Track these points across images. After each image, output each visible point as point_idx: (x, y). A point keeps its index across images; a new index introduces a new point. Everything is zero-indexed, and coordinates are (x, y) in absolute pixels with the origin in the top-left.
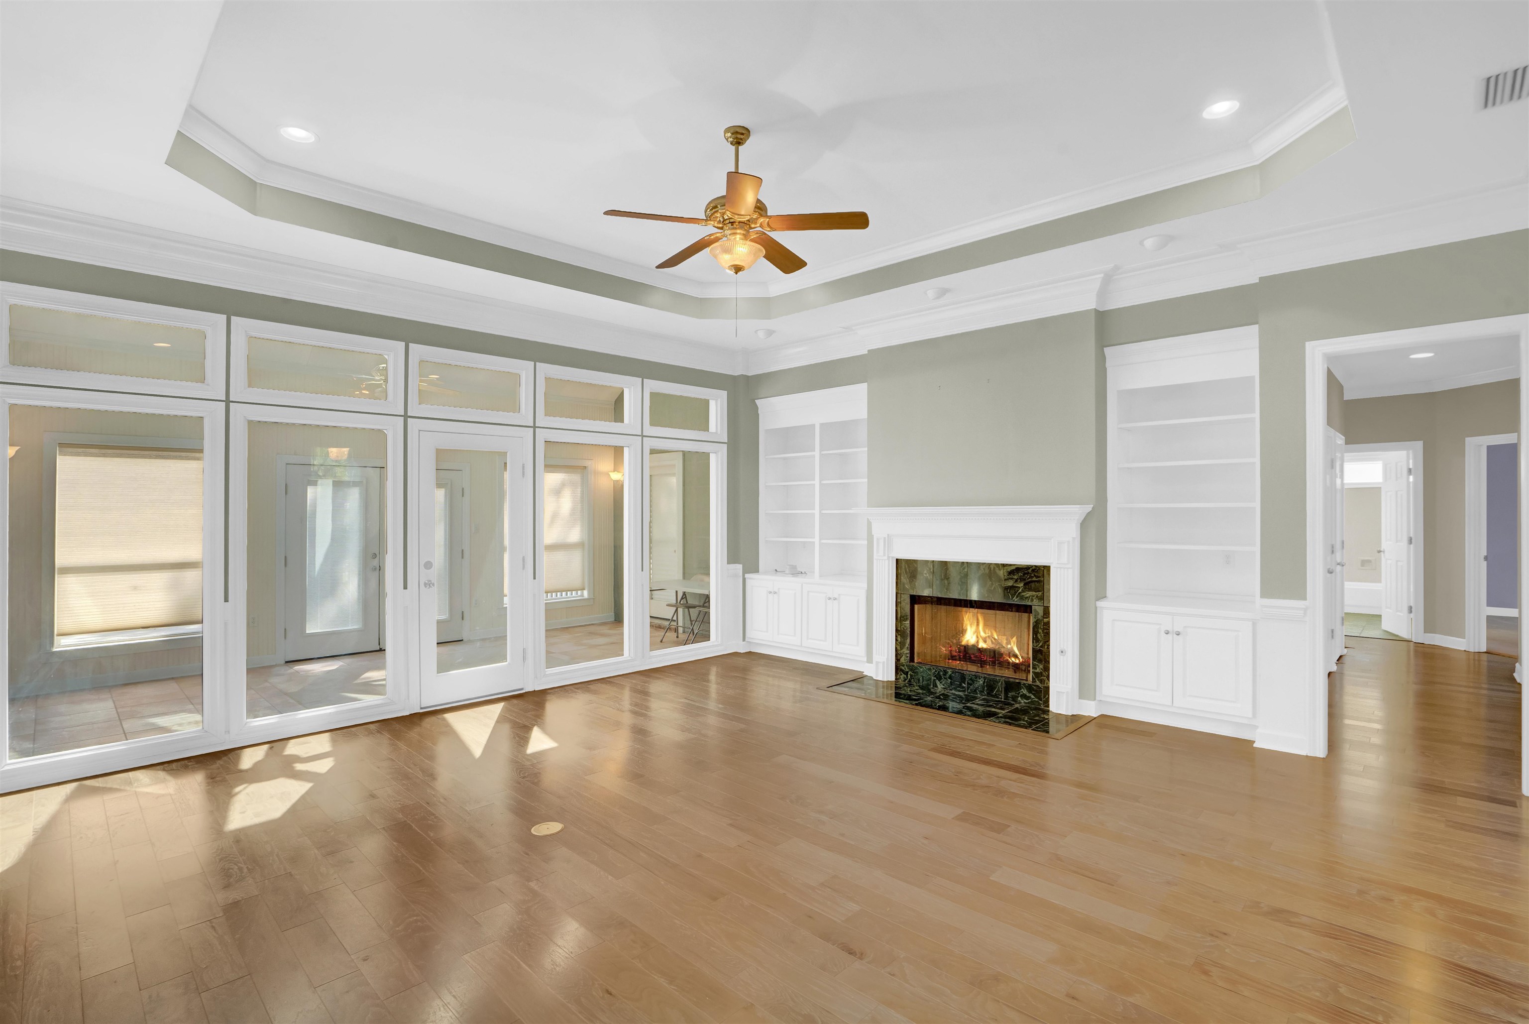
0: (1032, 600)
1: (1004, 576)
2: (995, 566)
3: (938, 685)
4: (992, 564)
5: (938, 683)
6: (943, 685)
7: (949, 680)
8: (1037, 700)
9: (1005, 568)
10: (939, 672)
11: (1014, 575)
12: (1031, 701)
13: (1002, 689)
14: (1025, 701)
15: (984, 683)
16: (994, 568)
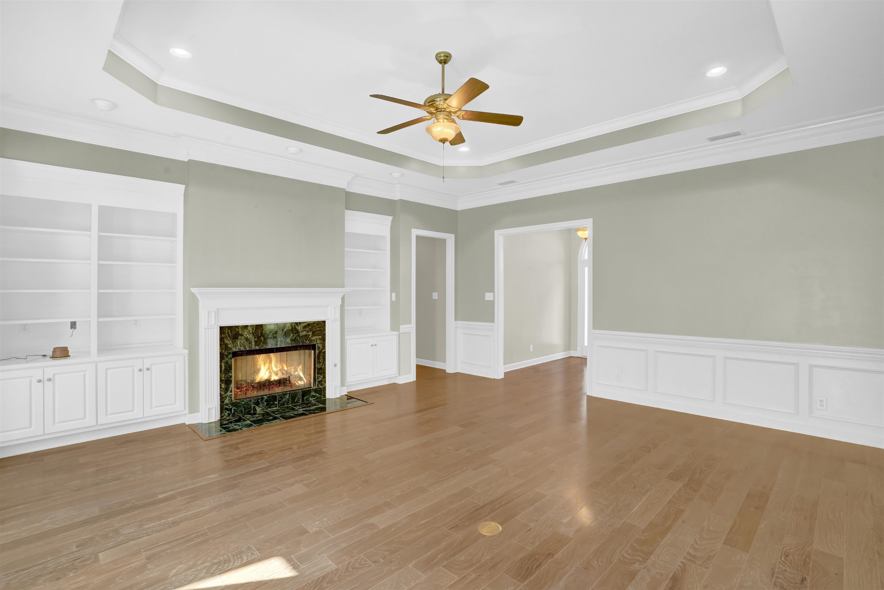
0: (317, 341)
1: (301, 329)
2: (295, 324)
3: (257, 409)
4: (293, 323)
5: (257, 408)
6: (261, 408)
7: (265, 403)
8: (319, 396)
9: (301, 325)
10: (258, 400)
11: (306, 328)
12: (317, 398)
13: (300, 396)
14: (314, 399)
15: (289, 397)
16: (295, 325)
